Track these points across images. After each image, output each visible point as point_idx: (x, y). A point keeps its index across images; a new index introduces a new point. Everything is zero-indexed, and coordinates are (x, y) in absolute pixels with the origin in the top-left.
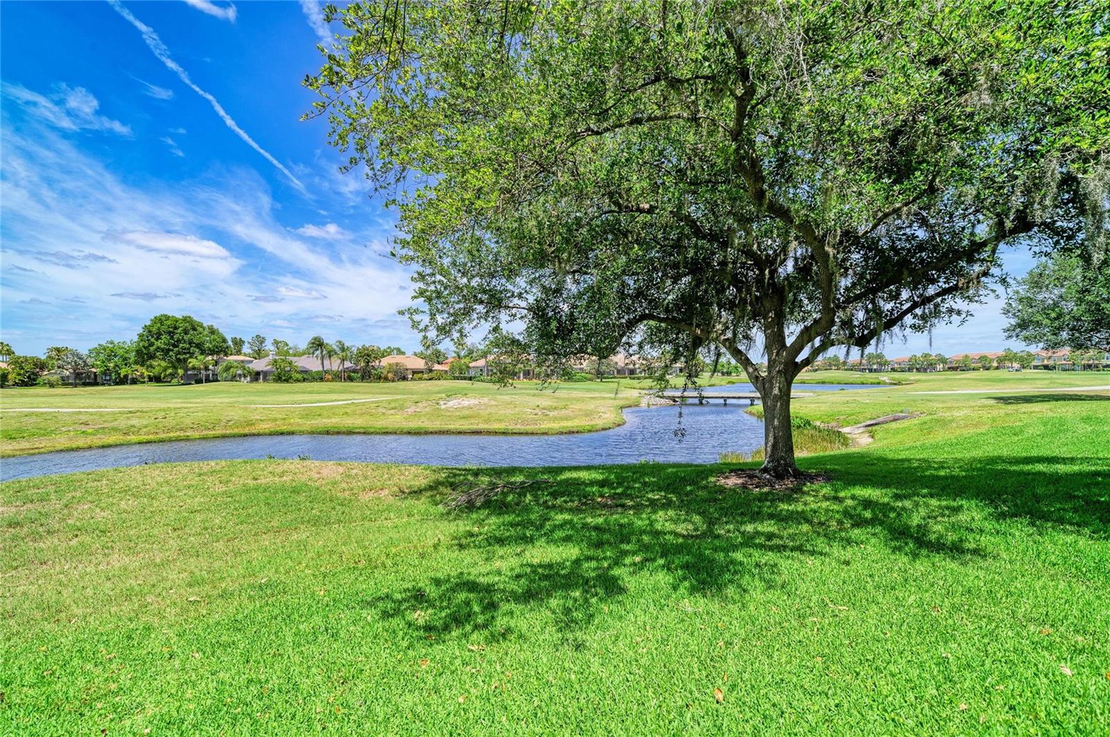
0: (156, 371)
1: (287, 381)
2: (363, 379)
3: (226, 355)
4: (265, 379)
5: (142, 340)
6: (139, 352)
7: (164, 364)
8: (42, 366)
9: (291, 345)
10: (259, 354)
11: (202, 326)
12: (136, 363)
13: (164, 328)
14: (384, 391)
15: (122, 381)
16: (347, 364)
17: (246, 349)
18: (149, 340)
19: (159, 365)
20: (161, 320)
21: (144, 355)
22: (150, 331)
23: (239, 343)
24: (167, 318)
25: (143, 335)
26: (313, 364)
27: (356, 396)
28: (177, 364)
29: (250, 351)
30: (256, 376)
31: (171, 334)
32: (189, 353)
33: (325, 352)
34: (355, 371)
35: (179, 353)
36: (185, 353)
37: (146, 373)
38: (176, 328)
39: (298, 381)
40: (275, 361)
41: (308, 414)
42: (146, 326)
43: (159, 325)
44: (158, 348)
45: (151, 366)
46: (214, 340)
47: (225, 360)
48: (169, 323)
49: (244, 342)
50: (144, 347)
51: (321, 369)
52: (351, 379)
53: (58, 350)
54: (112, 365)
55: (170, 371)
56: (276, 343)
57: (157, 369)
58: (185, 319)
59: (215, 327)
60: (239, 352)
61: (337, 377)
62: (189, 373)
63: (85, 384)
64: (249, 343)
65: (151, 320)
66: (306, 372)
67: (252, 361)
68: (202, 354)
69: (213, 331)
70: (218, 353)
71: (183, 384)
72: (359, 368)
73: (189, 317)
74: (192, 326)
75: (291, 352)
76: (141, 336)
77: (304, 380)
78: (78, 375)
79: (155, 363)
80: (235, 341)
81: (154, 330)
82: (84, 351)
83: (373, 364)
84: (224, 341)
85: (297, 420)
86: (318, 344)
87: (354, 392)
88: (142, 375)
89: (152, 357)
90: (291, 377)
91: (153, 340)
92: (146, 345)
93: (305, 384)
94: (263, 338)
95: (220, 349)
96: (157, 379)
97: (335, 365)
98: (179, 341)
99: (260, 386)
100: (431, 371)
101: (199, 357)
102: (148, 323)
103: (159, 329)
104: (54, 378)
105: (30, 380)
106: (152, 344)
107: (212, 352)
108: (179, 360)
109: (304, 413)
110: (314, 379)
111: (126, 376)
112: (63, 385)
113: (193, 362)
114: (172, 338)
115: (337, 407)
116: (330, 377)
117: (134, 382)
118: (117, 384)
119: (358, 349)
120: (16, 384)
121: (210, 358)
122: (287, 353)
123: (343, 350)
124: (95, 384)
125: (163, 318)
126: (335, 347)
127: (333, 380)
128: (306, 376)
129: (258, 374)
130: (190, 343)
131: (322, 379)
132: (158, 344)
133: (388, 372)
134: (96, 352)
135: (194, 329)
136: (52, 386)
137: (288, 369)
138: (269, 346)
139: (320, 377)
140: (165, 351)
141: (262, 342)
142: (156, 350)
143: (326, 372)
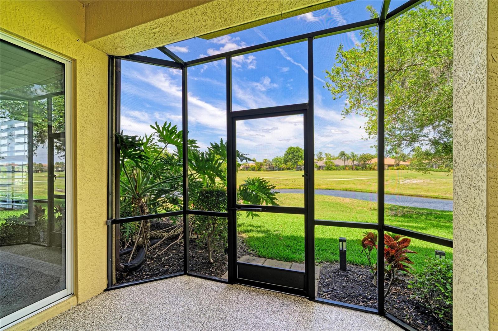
0: (289, 166)
1: (330, 170)
2: (362, 169)
4: (322, 169)
5: (285, 156)
6: (284, 160)
7: (291, 164)
8: (262, 165)
9: (332, 155)
10: (320, 159)
12: (284, 163)
13: (291, 151)
14: (372, 175)
15: (280, 169)
16: (355, 163)
19: (289, 164)
20: (290, 149)
21: (286, 161)
24: (292, 147)
26: (341, 163)
27: (359, 176)
28: (294, 164)
29: (317, 158)
31: (293, 153)
32: (298, 159)
33: (345, 158)
34: (359, 166)
35: (295, 160)
38: (294, 151)
39: (335, 170)
40: (326, 162)
41: (339, 183)
42: (286, 151)
45: (287, 164)
48: (292, 149)
50: (286, 158)
51: (344, 165)
52: (357, 169)
53: (265, 160)
54: (277, 164)
55: (292, 166)
57: (289, 165)
61: (351, 168)
62: (298, 166)
63: (271, 170)
65: (288, 149)
66: (338, 166)
67: (318, 162)
71: (296, 171)
72: (360, 164)
75: (332, 158)
76: (285, 154)
77: (337, 169)
78: (270, 167)
81: (288, 152)
82: (271, 160)
83: (368, 162)
85: (335, 185)
86: (343, 154)
87: (358, 175)
88: (285, 168)
89: (288, 161)
90: (332, 168)
93: (337, 171)
94: (322, 152)
96: (289, 169)
97: (350, 163)
98: (295, 155)
100: (398, 165)
104: (265, 168)
105: (259, 169)
106: (288, 157)
108: (295, 162)
109: (338, 182)
110: (341, 169)
111: (281, 168)
112: (267, 170)
114: (293, 155)
115: (350, 180)
116: (348, 168)
117: (283, 170)
118: (279, 170)
119: (361, 156)
120: (257, 170)
122: (330, 159)
123: (354, 156)
124: (274, 170)
126: (350, 155)
127: (349, 169)
128: (338, 168)
129: (320, 167)
130: (298, 156)
131: (344, 169)
132: (289, 157)
133: (376, 166)
134: (274, 160)
135: (299, 151)
136: (264, 171)
137: (331, 165)
138: (324, 156)
139: (344, 168)
140: (291, 159)
141: (321, 154)
142: (289, 159)
143: (346, 166)
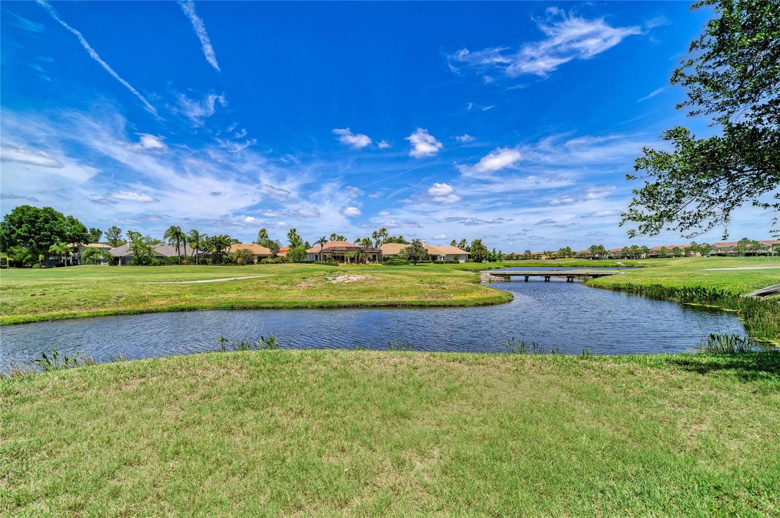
0: (18, 257)
1: (146, 264)
2: (214, 263)
3: (87, 242)
4: (124, 263)
5: (3, 228)
7: (25, 250)
10: (115, 243)
11: (62, 216)
13: (25, 218)
17: (103, 239)
18: (10, 229)
20: (22, 210)
21: (5, 242)
22: (11, 221)
23: (97, 233)
24: (28, 208)
25: (5, 224)
26: (170, 252)
28: (37, 250)
29: (106, 240)
30: (115, 261)
31: (32, 223)
32: (50, 240)
33: (180, 240)
34: (207, 257)
35: (41, 240)
36: (46, 241)
37: (8, 259)
38: (37, 218)
39: (154, 265)
40: (134, 249)
42: (7, 216)
43: (20, 215)
44: (19, 235)
45: (12, 253)
46: (75, 229)
47: (86, 248)
48: (30, 213)
49: (101, 233)
50: (5, 234)
51: (176, 255)
52: (204, 263)
55: (30, 257)
56: (130, 234)
57: (18, 255)
58: (46, 210)
59: (75, 218)
60: (96, 241)
61: (193, 261)
64: (106, 233)
65: (13, 211)
66: (162, 257)
67: (110, 249)
68: (63, 241)
69: (73, 222)
70: (78, 241)
71: (43, 267)
72: (211, 253)
73: (50, 208)
74: (51, 216)
75: (145, 241)
77: (161, 264)
79: (15, 250)
80: (93, 231)
81: (16, 219)
83: (224, 250)
84: (84, 230)
86: (175, 232)
88: (3, 261)
89: (14, 244)
90: (150, 262)
91: (14, 228)
92: (8, 232)
93: (162, 267)
94: (119, 229)
95: (81, 236)
96: (18, 264)
97: (190, 251)
98: (40, 229)
99: (119, 268)
100: (276, 256)
101: (62, 244)
102: (10, 213)
103: (21, 218)
106: (13, 232)
107: (72, 240)
108: (41, 247)
110: (170, 263)
113: (54, 247)
114: (33, 226)
116: (185, 261)
121: (70, 245)
123: (197, 238)
125: (25, 209)
127: (188, 263)
128: (163, 261)
129: (117, 259)
130: (51, 232)
132: (19, 231)
133: (238, 257)
135: (56, 220)
137: (147, 254)
138: (124, 236)
139: (177, 261)
140: (25, 239)
141: (118, 233)
142: (17, 238)
143: (182, 258)
